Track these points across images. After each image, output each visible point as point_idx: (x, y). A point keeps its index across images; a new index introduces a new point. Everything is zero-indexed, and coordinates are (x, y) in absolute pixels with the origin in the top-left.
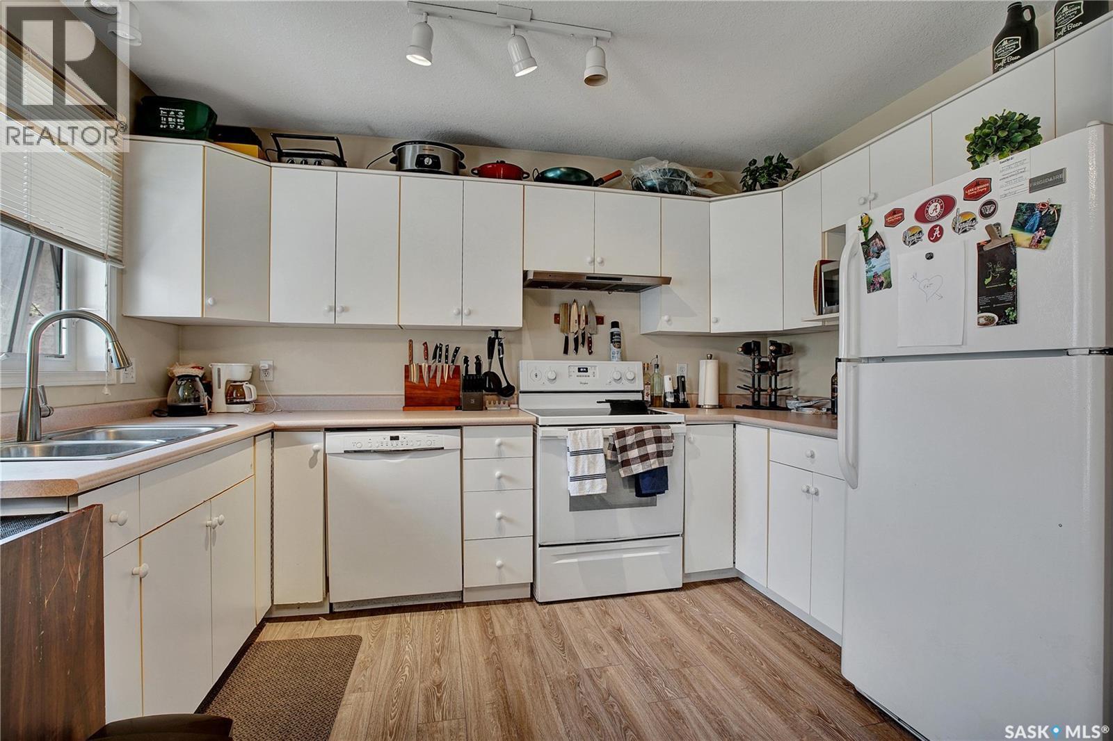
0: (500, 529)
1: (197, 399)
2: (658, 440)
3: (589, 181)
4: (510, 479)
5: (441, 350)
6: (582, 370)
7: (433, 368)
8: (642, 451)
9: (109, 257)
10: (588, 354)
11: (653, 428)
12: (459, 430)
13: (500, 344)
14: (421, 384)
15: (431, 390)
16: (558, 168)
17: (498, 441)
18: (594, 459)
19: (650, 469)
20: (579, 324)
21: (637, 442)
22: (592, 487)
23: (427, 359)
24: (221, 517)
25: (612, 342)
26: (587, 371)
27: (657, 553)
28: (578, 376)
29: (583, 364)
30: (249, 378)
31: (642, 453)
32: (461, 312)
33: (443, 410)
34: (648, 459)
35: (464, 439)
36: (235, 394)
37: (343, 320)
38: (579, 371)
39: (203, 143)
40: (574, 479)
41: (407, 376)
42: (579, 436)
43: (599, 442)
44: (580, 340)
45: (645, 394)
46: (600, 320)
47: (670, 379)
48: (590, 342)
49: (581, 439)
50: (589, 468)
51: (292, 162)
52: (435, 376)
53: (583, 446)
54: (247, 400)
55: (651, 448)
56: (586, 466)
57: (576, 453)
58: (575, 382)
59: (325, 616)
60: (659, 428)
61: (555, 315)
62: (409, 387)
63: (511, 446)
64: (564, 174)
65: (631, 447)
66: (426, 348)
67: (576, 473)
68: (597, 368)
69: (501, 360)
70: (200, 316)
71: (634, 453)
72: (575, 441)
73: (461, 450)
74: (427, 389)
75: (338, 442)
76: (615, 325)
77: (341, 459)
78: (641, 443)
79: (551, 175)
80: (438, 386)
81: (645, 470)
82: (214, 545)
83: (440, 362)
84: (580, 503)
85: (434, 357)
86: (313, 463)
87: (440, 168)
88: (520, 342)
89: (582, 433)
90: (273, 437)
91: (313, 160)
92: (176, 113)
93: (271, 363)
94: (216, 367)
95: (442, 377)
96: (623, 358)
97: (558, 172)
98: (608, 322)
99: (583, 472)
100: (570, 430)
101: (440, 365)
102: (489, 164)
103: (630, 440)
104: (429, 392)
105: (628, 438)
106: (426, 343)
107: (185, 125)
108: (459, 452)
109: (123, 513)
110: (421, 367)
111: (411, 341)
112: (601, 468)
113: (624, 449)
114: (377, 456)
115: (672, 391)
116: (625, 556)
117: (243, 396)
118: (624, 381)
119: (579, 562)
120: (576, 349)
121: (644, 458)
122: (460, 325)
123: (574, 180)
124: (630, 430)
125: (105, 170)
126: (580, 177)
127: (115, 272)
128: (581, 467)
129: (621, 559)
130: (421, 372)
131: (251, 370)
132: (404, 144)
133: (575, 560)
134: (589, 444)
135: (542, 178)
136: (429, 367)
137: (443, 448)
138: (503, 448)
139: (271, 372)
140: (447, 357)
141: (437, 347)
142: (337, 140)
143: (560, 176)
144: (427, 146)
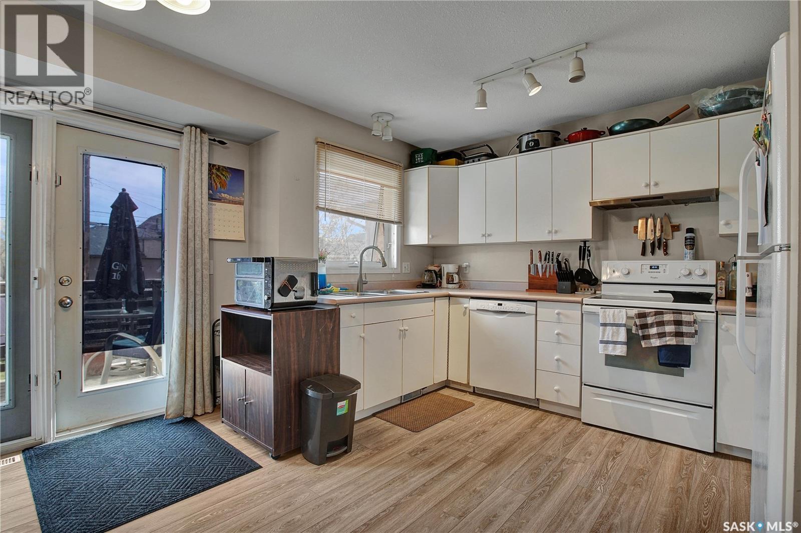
0: (558, 367)
1: (433, 281)
2: (678, 323)
3: (650, 124)
4: (566, 337)
5: (549, 256)
6: (653, 267)
7: (544, 266)
8: (661, 330)
9: (396, 222)
10: (663, 254)
11: (673, 313)
12: (535, 303)
13: (589, 251)
14: (537, 276)
15: (543, 280)
16: (622, 122)
17: (556, 311)
18: (618, 331)
19: (665, 344)
20: (655, 233)
21: (656, 322)
22: (614, 349)
23: (541, 261)
24: (407, 328)
25: (686, 245)
26: (658, 269)
27: (686, 416)
28: (649, 272)
29: (655, 263)
30: (457, 272)
31: (660, 332)
32: (550, 232)
33: (541, 292)
34: (665, 336)
35: (538, 309)
36: (450, 280)
37: (490, 240)
38: (651, 268)
39: (427, 166)
40: (602, 342)
41: (529, 272)
42: (608, 313)
43: (623, 319)
44: (657, 244)
45: (719, 288)
46: (676, 228)
47: (748, 276)
48: (666, 246)
49: (608, 315)
50: (613, 336)
51: (468, 163)
52: (545, 272)
53: (610, 320)
54: (455, 282)
55: (669, 329)
56: (610, 335)
57: (604, 325)
58: (648, 276)
59: (470, 393)
60: (681, 313)
61: (634, 227)
62: (531, 278)
63: (567, 316)
64: (626, 125)
65: (652, 325)
66: (540, 255)
67: (603, 338)
68: (668, 266)
69: (588, 260)
70: (427, 243)
71: (653, 331)
72: (605, 317)
73: (536, 315)
74: (541, 279)
75: (474, 304)
76: (690, 230)
77: (475, 313)
78: (661, 324)
79: (617, 128)
80: (548, 277)
81: (661, 344)
82: (405, 338)
83: (548, 262)
84: (611, 361)
85: (545, 260)
86: (465, 314)
87: (539, 145)
88: (607, 248)
89: (610, 311)
90: (449, 299)
91: (477, 159)
92: (420, 155)
93: (468, 264)
94: (443, 265)
95: (550, 272)
96: (696, 257)
97: (623, 125)
98: (684, 229)
99: (608, 338)
100: (602, 308)
101: (548, 264)
102: (573, 133)
103: (650, 320)
104: (542, 281)
105: (648, 319)
106: (540, 251)
107: (423, 159)
108: (534, 316)
109: (354, 314)
110: (537, 265)
111: (532, 250)
112: (622, 336)
113: (644, 326)
114: (492, 313)
115: (751, 286)
116: (653, 409)
117: (453, 280)
118: (693, 276)
119: (612, 403)
120: (653, 253)
121: (661, 335)
122: (551, 240)
123: (637, 126)
124: (650, 312)
125: (395, 188)
126: (642, 123)
127: (400, 228)
128: (606, 334)
129: (649, 411)
130: (537, 268)
131: (458, 267)
132: (521, 136)
133: (610, 401)
134: (614, 320)
135: (612, 132)
136: (542, 265)
137: (525, 313)
138: (561, 316)
139: (468, 268)
140: (552, 260)
141: (547, 254)
142: (487, 145)
143: (624, 127)
144: (530, 135)
